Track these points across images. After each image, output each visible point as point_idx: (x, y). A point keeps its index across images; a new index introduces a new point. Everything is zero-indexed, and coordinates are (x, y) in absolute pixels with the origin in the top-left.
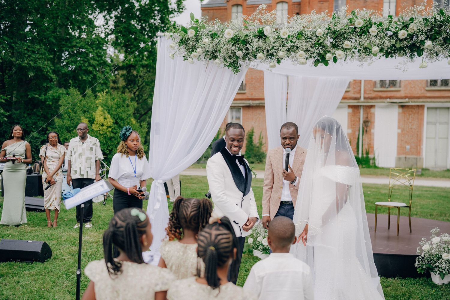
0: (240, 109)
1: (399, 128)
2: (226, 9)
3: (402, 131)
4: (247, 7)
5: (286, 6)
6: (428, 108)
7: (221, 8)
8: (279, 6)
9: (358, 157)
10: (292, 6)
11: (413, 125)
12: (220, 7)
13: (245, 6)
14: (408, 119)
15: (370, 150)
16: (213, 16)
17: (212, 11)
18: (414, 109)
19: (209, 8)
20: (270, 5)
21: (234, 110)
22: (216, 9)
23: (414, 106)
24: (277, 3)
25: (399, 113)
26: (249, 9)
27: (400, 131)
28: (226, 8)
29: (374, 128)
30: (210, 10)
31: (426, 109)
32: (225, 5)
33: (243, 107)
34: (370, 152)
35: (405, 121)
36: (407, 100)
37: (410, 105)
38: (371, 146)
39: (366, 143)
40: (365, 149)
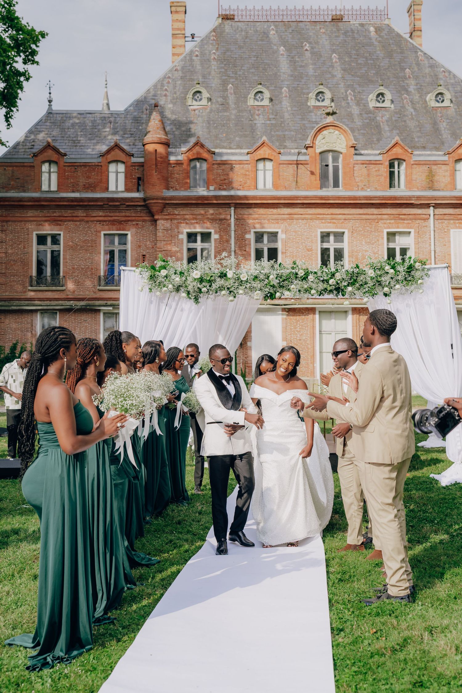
0: (56, 313)
1: (283, 339)
2: (34, 166)
4: (65, 166)
5: (121, 168)
6: (320, 312)
7: (26, 164)
8: (112, 168)
10: (131, 168)
11: (301, 335)
12: (23, 163)
13: (61, 164)
14: (295, 328)
15: (247, 371)
16: (13, 176)
17: (11, 168)
18: (303, 313)
19: (6, 164)
20: (100, 164)
21: (46, 315)
22: (16, 166)
23: (303, 309)
24: (110, 162)
25: (283, 319)
26: (66, 168)
28: (32, 164)
29: (251, 341)
30: (7, 166)
31: (317, 314)
32: (31, 160)
33: (60, 310)
34: (247, 374)
35: (291, 329)
36: (293, 300)
37: (297, 308)
38: (248, 365)
39: (241, 361)
40: (240, 370)
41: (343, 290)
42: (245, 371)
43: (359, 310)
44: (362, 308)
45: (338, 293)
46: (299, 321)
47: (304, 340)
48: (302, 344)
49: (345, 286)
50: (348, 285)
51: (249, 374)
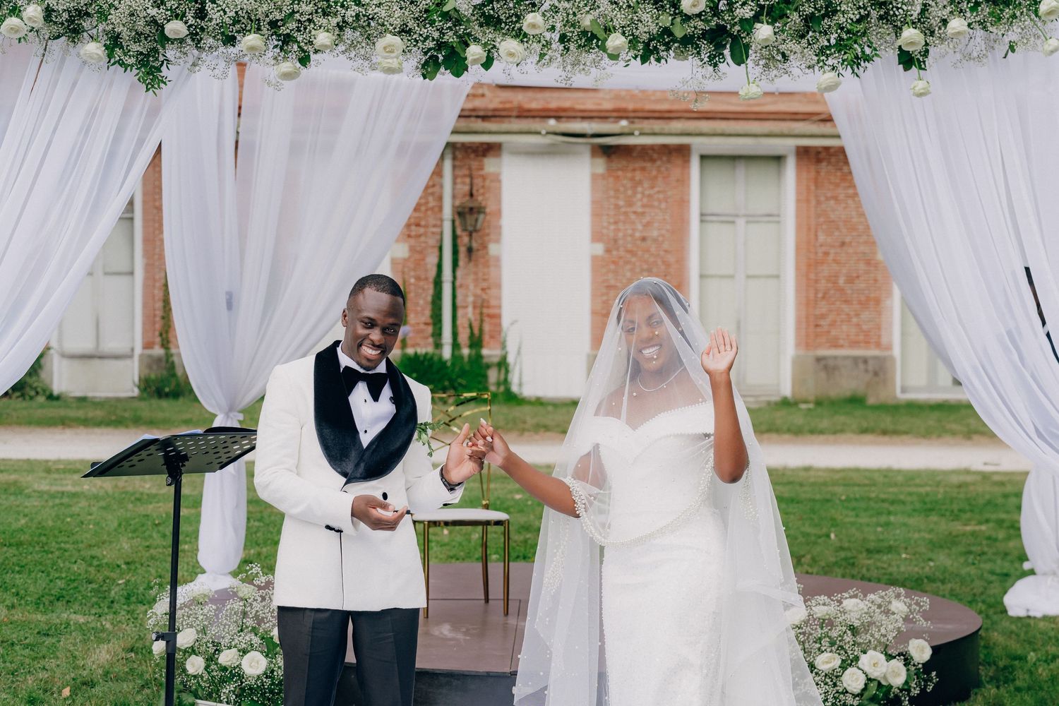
1: (597, 237)
3: (608, 251)
6: (703, 158)
9: (440, 357)
11: (648, 225)
14: (630, 204)
15: (487, 327)
18: (653, 160)
23: (652, 147)
25: (594, 177)
27: (599, 249)
29: (498, 241)
31: (695, 163)
34: (486, 338)
35: (617, 207)
36: (624, 123)
37: (635, 146)
38: (492, 311)
39: (471, 299)
40: (467, 325)
41: (736, 39)
42: (481, 330)
43: (818, 153)
44: (827, 149)
45: (720, 47)
46: (640, 183)
47: (655, 240)
48: (648, 251)
49: (743, 21)
50: (756, 18)
51: (492, 337)
